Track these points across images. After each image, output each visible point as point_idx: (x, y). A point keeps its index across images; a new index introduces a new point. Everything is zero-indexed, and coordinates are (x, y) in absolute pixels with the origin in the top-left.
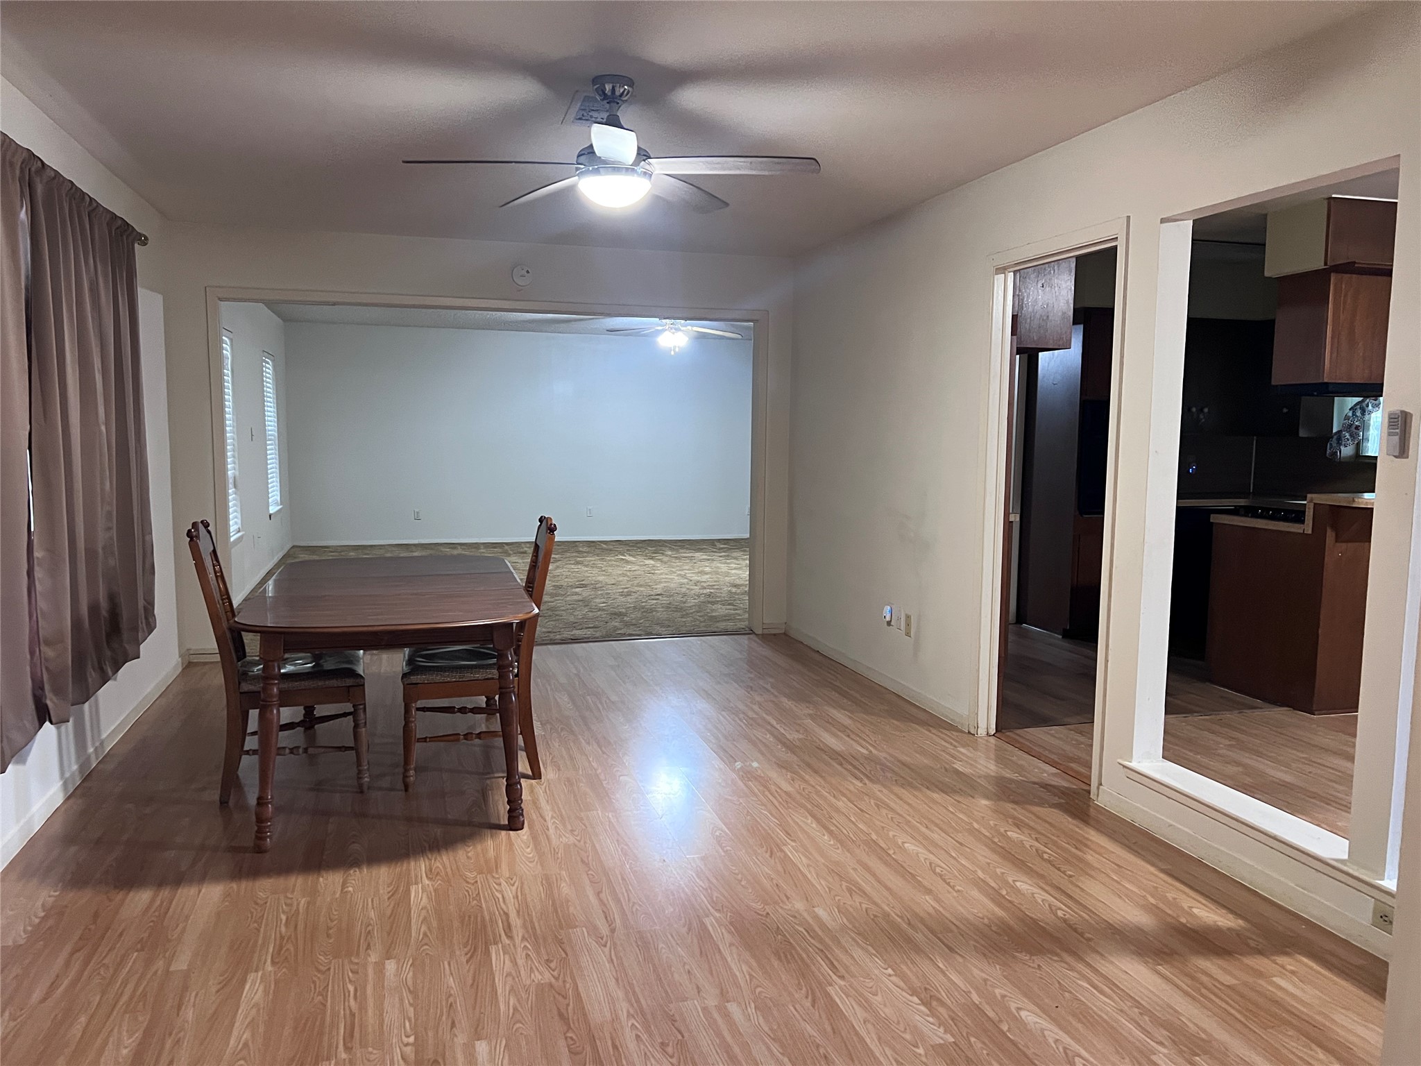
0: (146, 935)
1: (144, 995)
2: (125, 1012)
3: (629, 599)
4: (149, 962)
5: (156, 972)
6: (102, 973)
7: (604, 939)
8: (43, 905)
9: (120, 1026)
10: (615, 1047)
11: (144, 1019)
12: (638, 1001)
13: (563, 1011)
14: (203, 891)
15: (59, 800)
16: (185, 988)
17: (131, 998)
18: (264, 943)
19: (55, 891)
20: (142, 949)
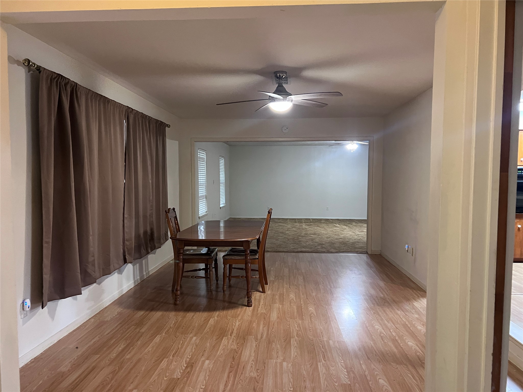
0: (138, 322)
1: (131, 336)
2: (124, 340)
3: (329, 239)
4: (136, 329)
5: (136, 331)
6: (124, 330)
7: (258, 340)
8: (117, 312)
9: (122, 343)
10: (244, 368)
11: (128, 342)
12: (257, 357)
13: (235, 356)
14: (157, 313)
15: (132, 286)
16: (141, 336)
17: (128, 336)
18: (165, 328)
19: (122, 309)
20: (135, 326)
